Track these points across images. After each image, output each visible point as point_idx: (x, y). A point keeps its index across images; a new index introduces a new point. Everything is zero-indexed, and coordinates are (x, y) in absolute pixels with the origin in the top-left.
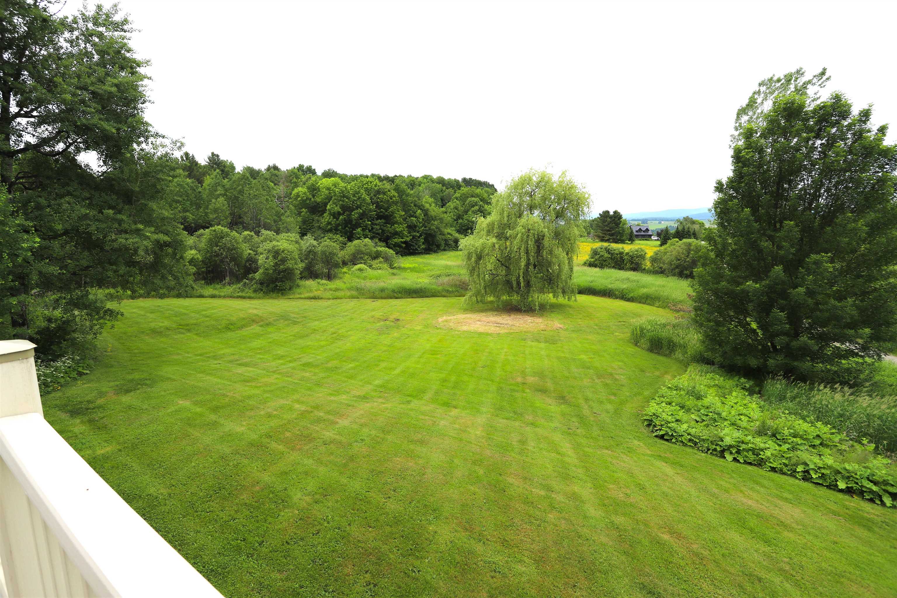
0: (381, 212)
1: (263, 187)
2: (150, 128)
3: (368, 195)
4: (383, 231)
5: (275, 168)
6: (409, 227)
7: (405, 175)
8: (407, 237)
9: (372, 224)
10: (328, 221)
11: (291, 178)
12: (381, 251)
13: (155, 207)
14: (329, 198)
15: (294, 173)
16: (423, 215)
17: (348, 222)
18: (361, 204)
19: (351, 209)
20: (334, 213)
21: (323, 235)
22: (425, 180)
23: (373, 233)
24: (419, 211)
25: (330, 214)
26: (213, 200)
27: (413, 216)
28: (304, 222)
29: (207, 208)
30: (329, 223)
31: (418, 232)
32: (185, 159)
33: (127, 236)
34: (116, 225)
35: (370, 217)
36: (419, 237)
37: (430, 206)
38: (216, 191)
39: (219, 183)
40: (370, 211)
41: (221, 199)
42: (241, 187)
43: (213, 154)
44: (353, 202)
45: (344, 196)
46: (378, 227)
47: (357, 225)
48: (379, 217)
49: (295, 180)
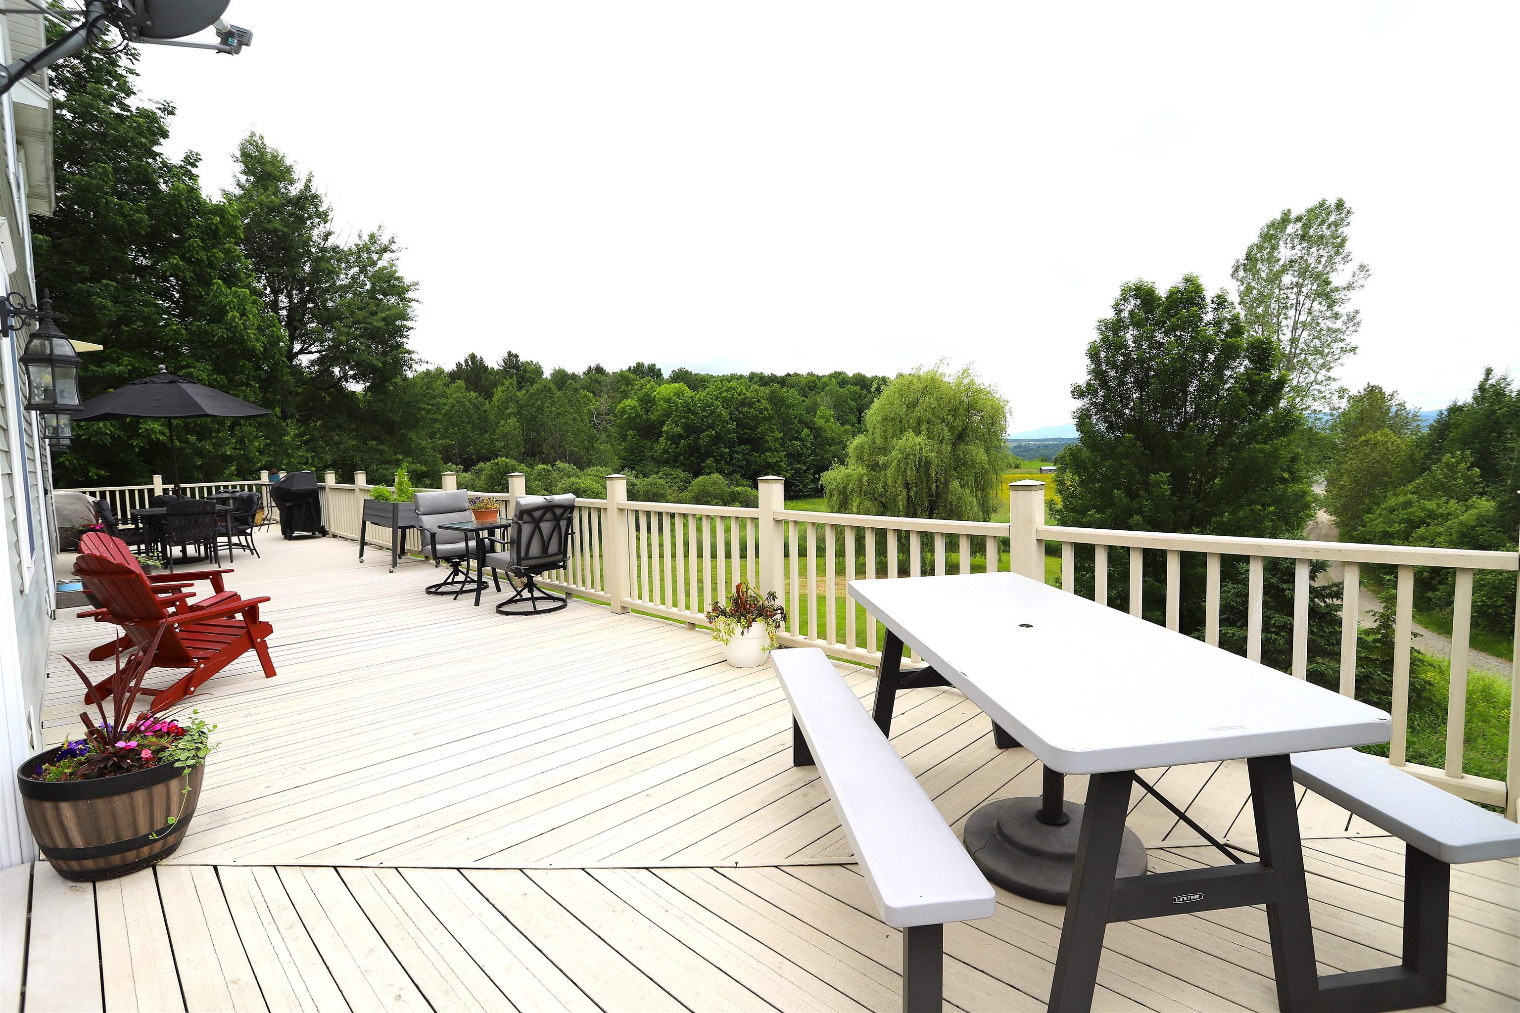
0: (745, 433)
1: (570, 401)
2: (414, 356)
3: (726, 408)
4: (748, 462)
5: (599, 370)
6: (788, 455)
7: (803, 372)
8: (787, 471)
9: (731, 452)
10: (664, 448)
11: (618, 385)
12: (738, 492)
13: (414, 437)
14: (668, 414)
15: (624, 378)
16: (811, 436)
17: (694, 449)
18: (714, 422)
19: (697, 430)
20: (673, 436)
21: (656, 469)
22: (834, 379)
23: (734, 465)
24: (806, 430)
25: (668, 438)
26: (502, 422)
27: (796, 439)
28: (631, 450)
29: (494, 433)
30: (665, 451)
31: (804, 464)
32: (470, 363)
33: (387, 466)
34: (378, 456)
35: (729, 442)
36: (805, 472)
37: (827, 421)
38: (507, 408)
39: (511, 397)
40: (729, 432)
41: (512, 420)
42: (539, 402)
43: (509, 353)
44: (702, 420)
45: (689, 411)
46: (740, 456)
47: (708, 454)
48: (742, 441)
49: (623, 387)
